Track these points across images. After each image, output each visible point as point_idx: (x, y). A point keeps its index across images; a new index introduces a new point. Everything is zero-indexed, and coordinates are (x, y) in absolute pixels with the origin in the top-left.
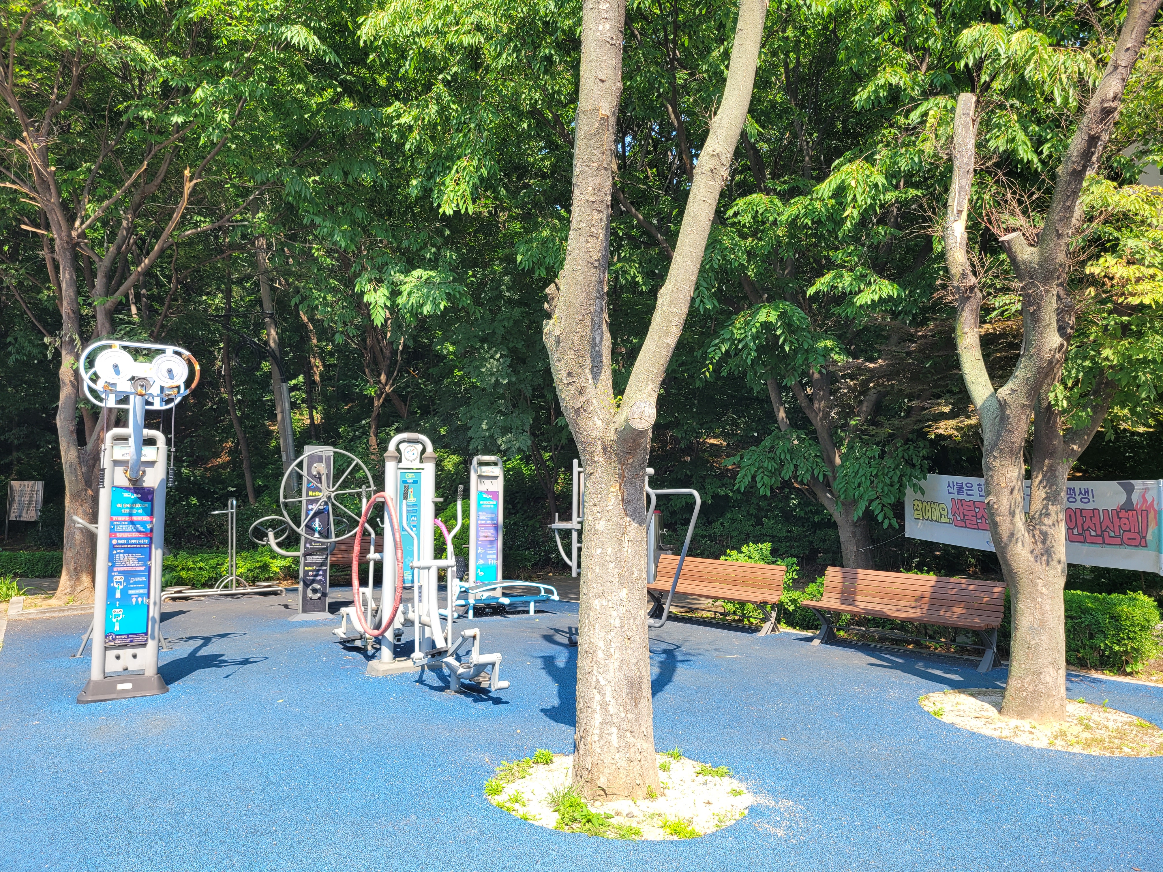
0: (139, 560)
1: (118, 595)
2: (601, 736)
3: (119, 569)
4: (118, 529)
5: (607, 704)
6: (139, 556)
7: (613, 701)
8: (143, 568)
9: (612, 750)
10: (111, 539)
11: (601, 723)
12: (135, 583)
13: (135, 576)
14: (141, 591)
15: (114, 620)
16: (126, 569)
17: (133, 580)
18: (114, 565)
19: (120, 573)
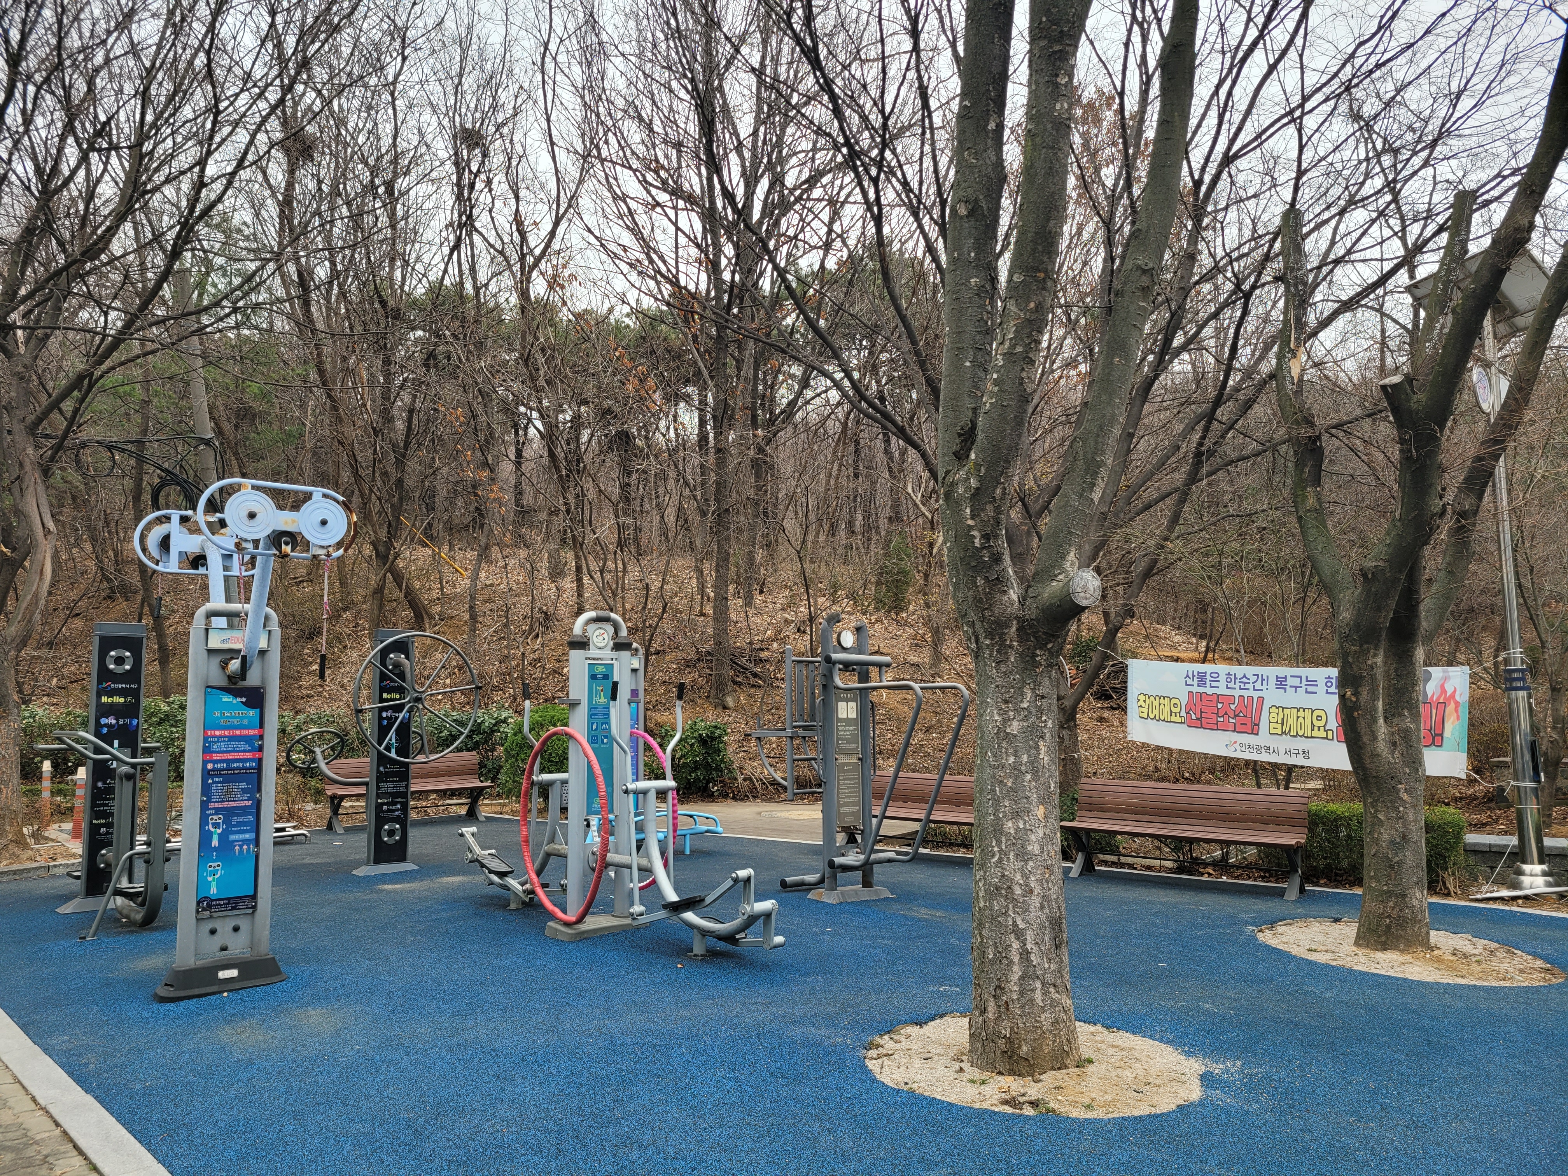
0: (244, 791)
1: (215, 842)
2: (1021, 993)
3: (217, 805)
4: (215, 747)
5: (1028, 953)
6: (243, 785)
7: (1035, 949)
8: (248, 803)
9: (1036, 1011)
10: (205, 763)
11: (1021, 978)
12: (239, 824)
13: (237, 815)
14: (247, 836)
15: (210, 879)
16: (226, 805)
17: (235, 820)
18: (209, 801)
19: (218, 811)
